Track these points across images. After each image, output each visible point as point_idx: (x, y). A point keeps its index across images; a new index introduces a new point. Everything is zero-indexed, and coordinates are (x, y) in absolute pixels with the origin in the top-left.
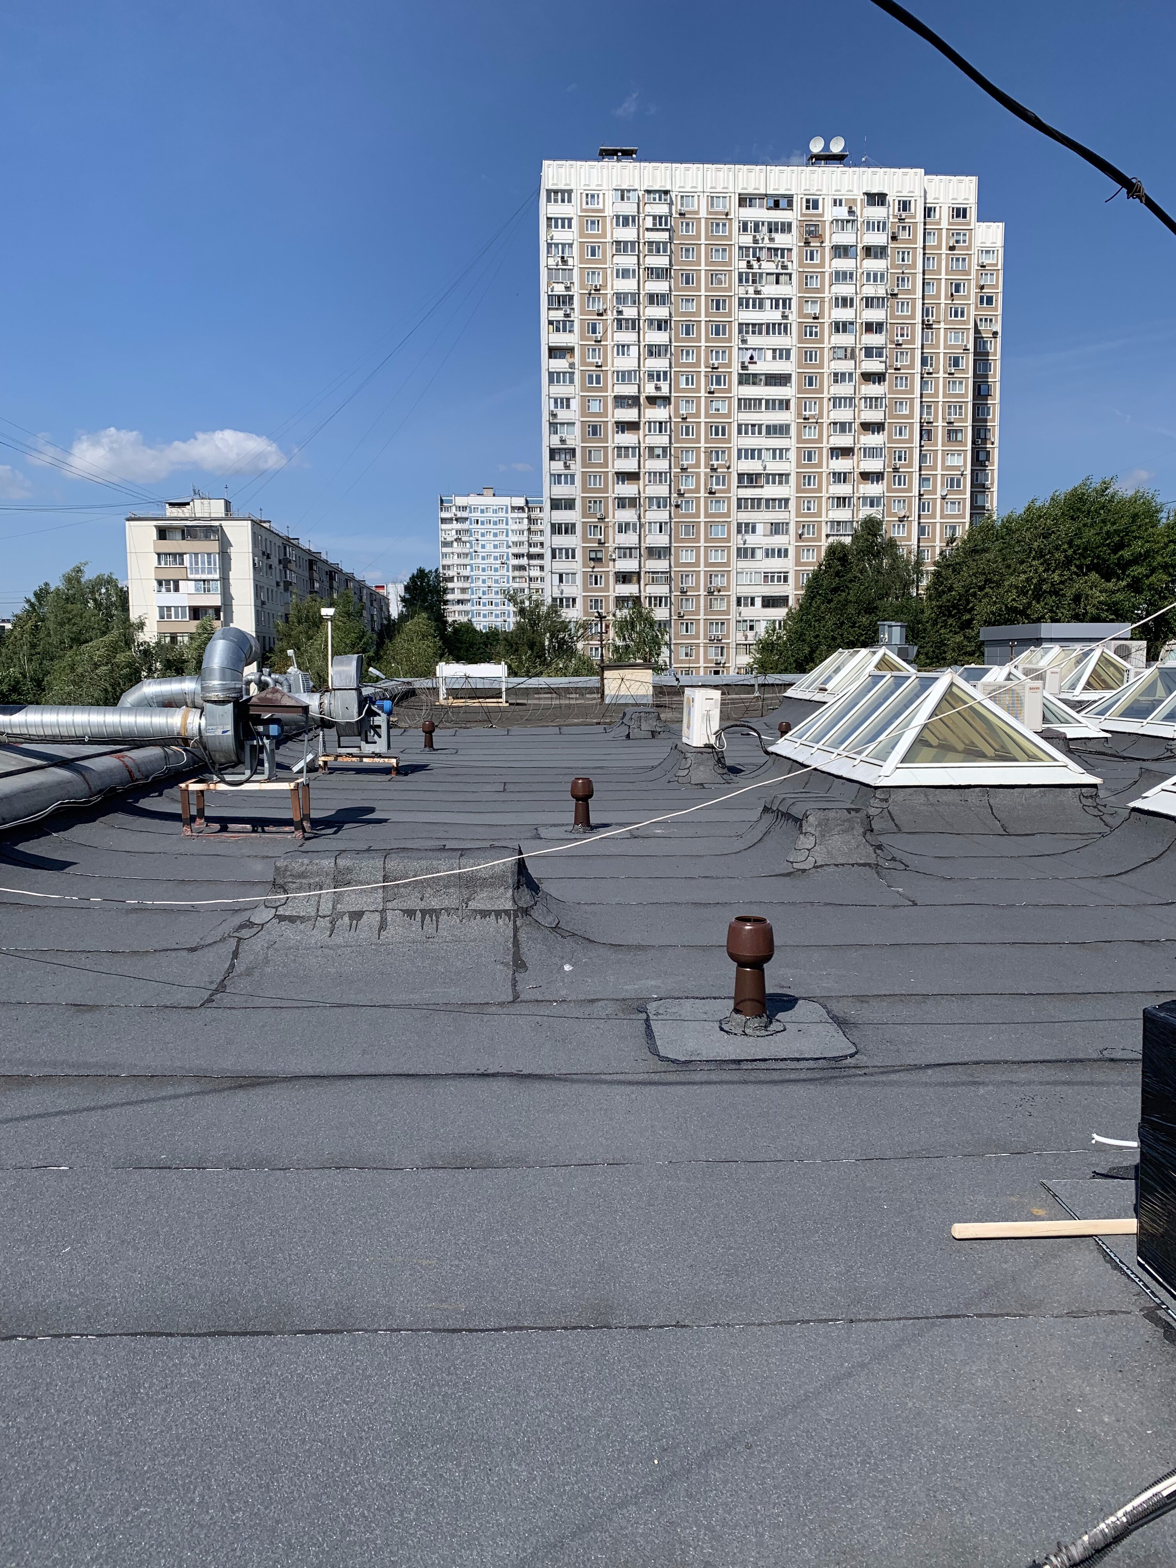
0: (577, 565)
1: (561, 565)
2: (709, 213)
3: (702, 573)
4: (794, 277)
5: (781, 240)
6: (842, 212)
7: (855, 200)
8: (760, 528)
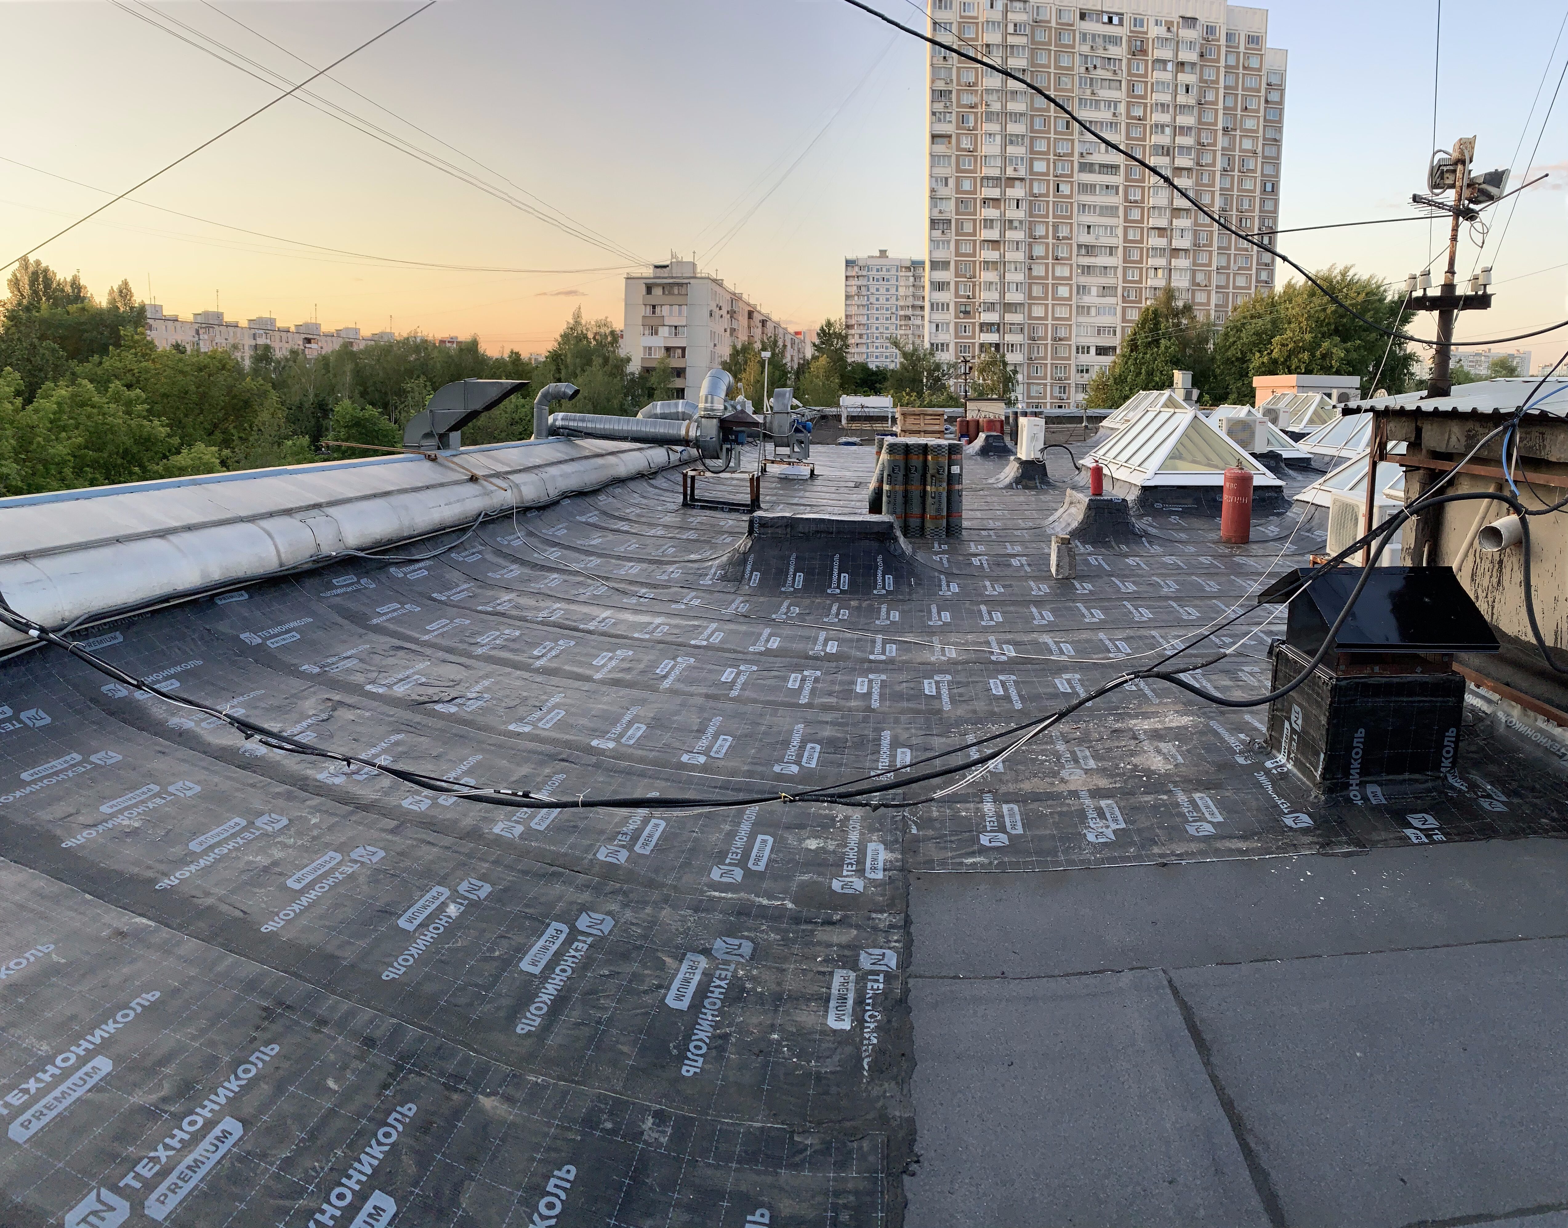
0: (949, 316)
1: (939, 317)
2: (1058, 23)
3: (1050, 327)
4: (1123, 83)
5: (1114, 51)
6: (1162, 31)
7: (1172, 22)
8: (1094, 291)
